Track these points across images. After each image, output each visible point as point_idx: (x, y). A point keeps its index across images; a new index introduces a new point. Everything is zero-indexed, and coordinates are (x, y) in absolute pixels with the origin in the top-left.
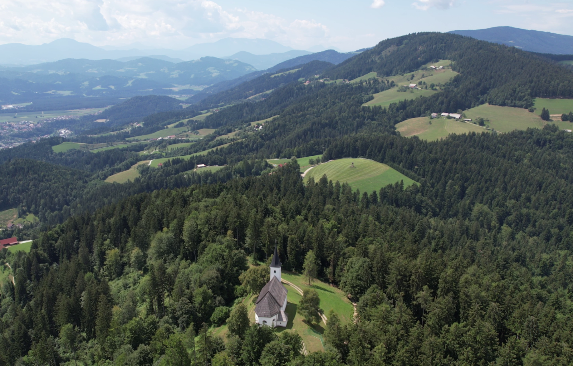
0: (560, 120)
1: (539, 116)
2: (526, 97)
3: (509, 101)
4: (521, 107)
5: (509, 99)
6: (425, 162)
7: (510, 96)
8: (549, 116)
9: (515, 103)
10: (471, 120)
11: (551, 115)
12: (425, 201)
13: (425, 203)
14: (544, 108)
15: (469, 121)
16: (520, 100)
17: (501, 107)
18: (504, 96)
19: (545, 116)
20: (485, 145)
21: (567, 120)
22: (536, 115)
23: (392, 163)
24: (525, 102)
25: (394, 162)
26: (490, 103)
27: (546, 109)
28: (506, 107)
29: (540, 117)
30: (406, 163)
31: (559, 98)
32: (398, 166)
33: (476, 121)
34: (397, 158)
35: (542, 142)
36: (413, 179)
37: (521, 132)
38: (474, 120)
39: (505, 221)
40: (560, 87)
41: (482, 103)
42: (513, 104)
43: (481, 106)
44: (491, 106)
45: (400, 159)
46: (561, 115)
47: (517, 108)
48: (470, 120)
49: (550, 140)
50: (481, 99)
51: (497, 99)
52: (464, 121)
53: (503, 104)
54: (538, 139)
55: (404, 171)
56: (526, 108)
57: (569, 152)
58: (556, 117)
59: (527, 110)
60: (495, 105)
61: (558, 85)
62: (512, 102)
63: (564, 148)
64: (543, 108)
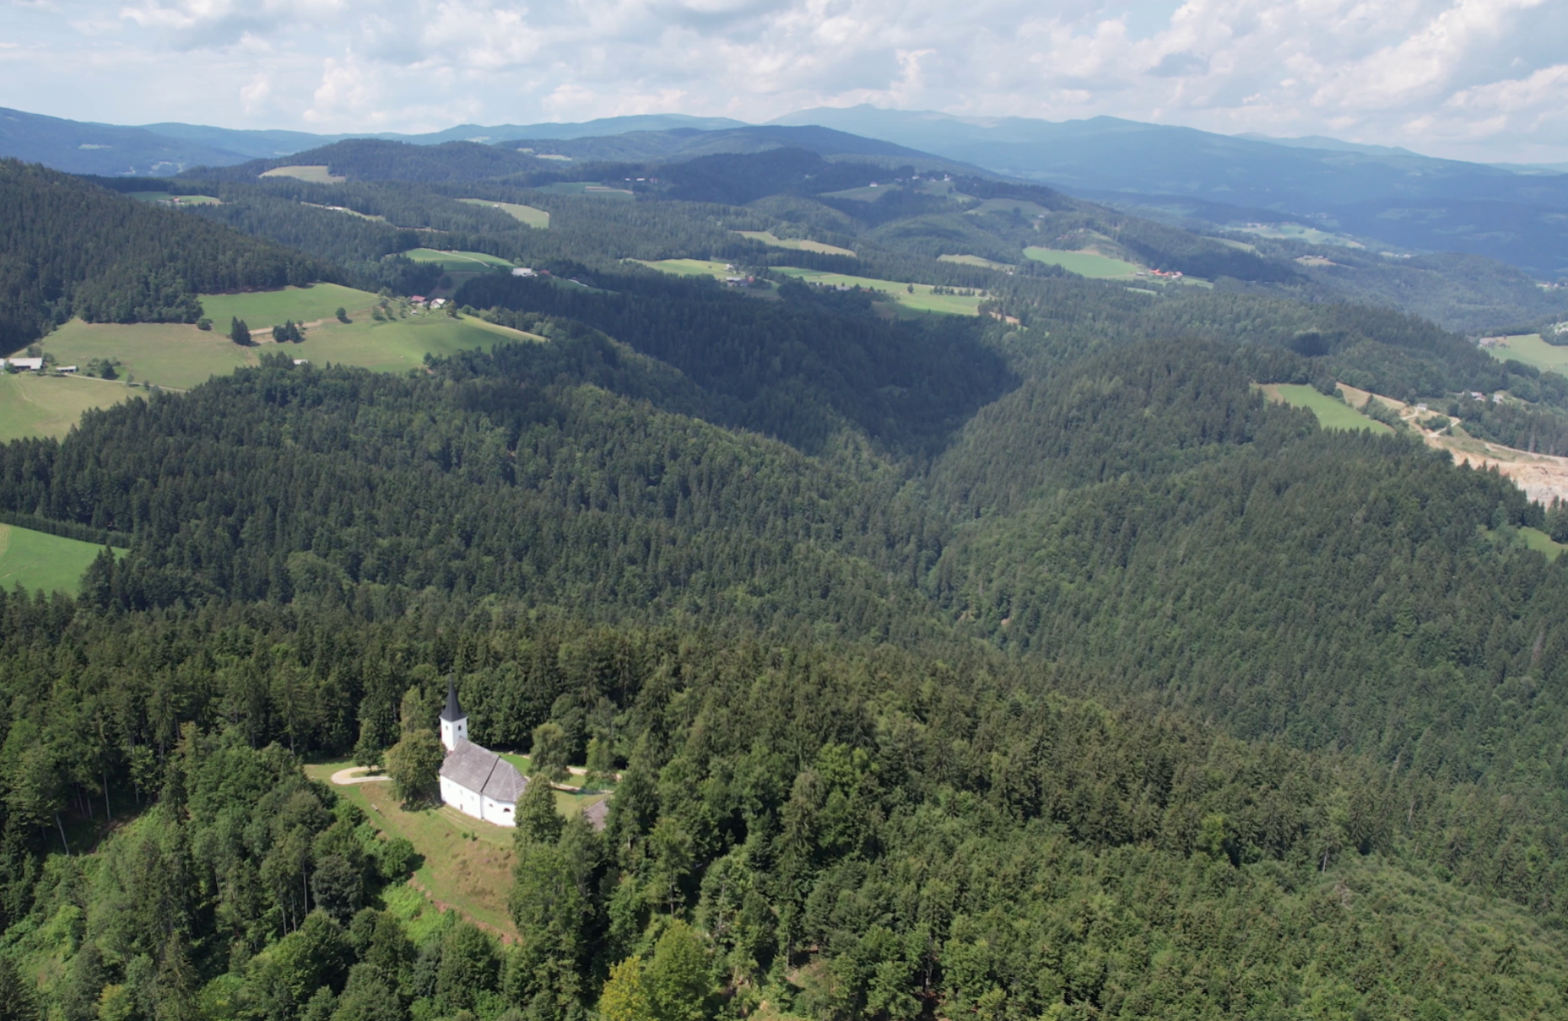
0: (273, 340)
1: (228, 337)
2: (182, 297)
3: (145, 310)
4: (177, 319)
5: (141, 306)
6: (98, 491)
7: (141, 298)
8: (248, 335)
9: (160, 314)
10: (77, 370)
11: (251, 332)
12: (189, 579)
13: (192, 583)
14: (235, 319)
15: (71, 371)
16: (169, 304)
17: (126, 326)
18: (126, 298)
19: (241, 336)
20: (188, 424)
21: (287, 339)
22: (220, 338)
23: (8, 513)
24: (183, 308)
25: (14, 508)
26: (90, 318)
27: (239, 320)
28: (140, 325)
29: (230, 340)
30: (49, 504)
31: (245, 291)
32: (30, 516)
33: (89, 369)
34: (19, 498)
35: (279, 395)
36: (88, 539)
37: (225, 381)
38: (83, 365)
39: (362, 573)
40: (240, 265)
41: (62, 320)
42: (155, 316)
43: (64, 328)
44: (95, 325)
45: (27, 498)
46: (271, 329)
47: (167, 325)
48: (74, 368)
49: (293, 389)
50: (55, 311)
51: (108, 307)
52: (61, 375)
53: (130, 319)
54: (269, 391)
55: (54, 526)
56: (190, 321)
57: (337, 407)
58: (263, 335)
59: (194, 327)
60: (108, 321)
61: (234, 261)
62: (151, 311)
63: (326, 401)
64: (231, 320)
